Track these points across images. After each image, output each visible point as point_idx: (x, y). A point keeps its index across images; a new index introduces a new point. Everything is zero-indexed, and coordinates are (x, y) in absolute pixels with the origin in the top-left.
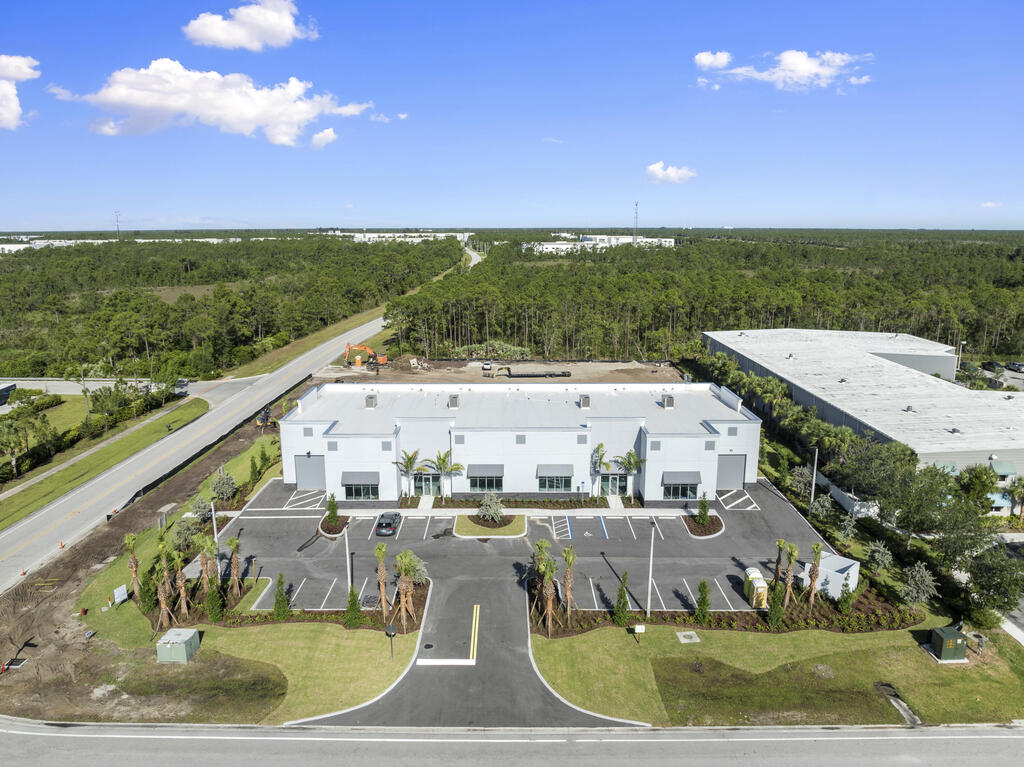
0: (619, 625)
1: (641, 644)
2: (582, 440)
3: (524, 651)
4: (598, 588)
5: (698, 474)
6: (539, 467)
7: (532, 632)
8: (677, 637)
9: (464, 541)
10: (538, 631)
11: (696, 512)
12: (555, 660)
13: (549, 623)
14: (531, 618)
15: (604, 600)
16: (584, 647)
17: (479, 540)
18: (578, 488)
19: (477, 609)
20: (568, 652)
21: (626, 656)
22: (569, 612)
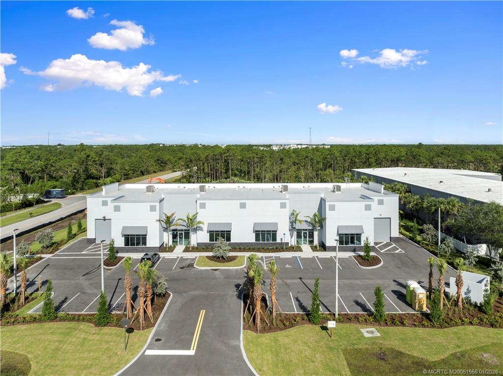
0: (314, 323)
1: (333, 338)
2: (283, 206)
3: (237, 343)
4: (297, 299)
5: (361, 227)
6: (255, 224)
7: (244, 329)
8: (360, 332)
9: (201, 270)
10: (249, 328)
11: (362, 254)
12: (262, 350)
13: (258, 321)
14: (244, 318)
15: (302, 307)
16: (286, 340)
17: (212, 270)
18: (281, 239)
19: (203, 313)
20: (273, 344)
21: (321, 347)
22: (274, 314)
